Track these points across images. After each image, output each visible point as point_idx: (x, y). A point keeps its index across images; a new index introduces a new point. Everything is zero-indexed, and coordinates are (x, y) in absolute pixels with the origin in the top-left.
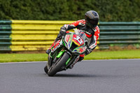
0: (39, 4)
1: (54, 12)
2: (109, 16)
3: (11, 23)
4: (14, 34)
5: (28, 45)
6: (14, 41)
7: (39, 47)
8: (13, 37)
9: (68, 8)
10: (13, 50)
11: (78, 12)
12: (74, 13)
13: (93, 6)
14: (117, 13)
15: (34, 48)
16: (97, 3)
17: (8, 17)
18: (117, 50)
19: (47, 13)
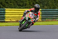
0: (17, 2)
1: (23, 5)
2: (46, 7)
3: (5, 10)
4: (6, 14)
5: (12, 19)
6: (6, 17)
7: (17, 20)
8: (6, 16)
9: (29, 4)
10: (6, 21)
11: (33, 5)
12: (31, 5)
13: (39, 3)
14: (49, 6)
15: (15, 20)
16: (41, 1)
17: (4, 7)
18: (49, 21)
19: (20, 5)
